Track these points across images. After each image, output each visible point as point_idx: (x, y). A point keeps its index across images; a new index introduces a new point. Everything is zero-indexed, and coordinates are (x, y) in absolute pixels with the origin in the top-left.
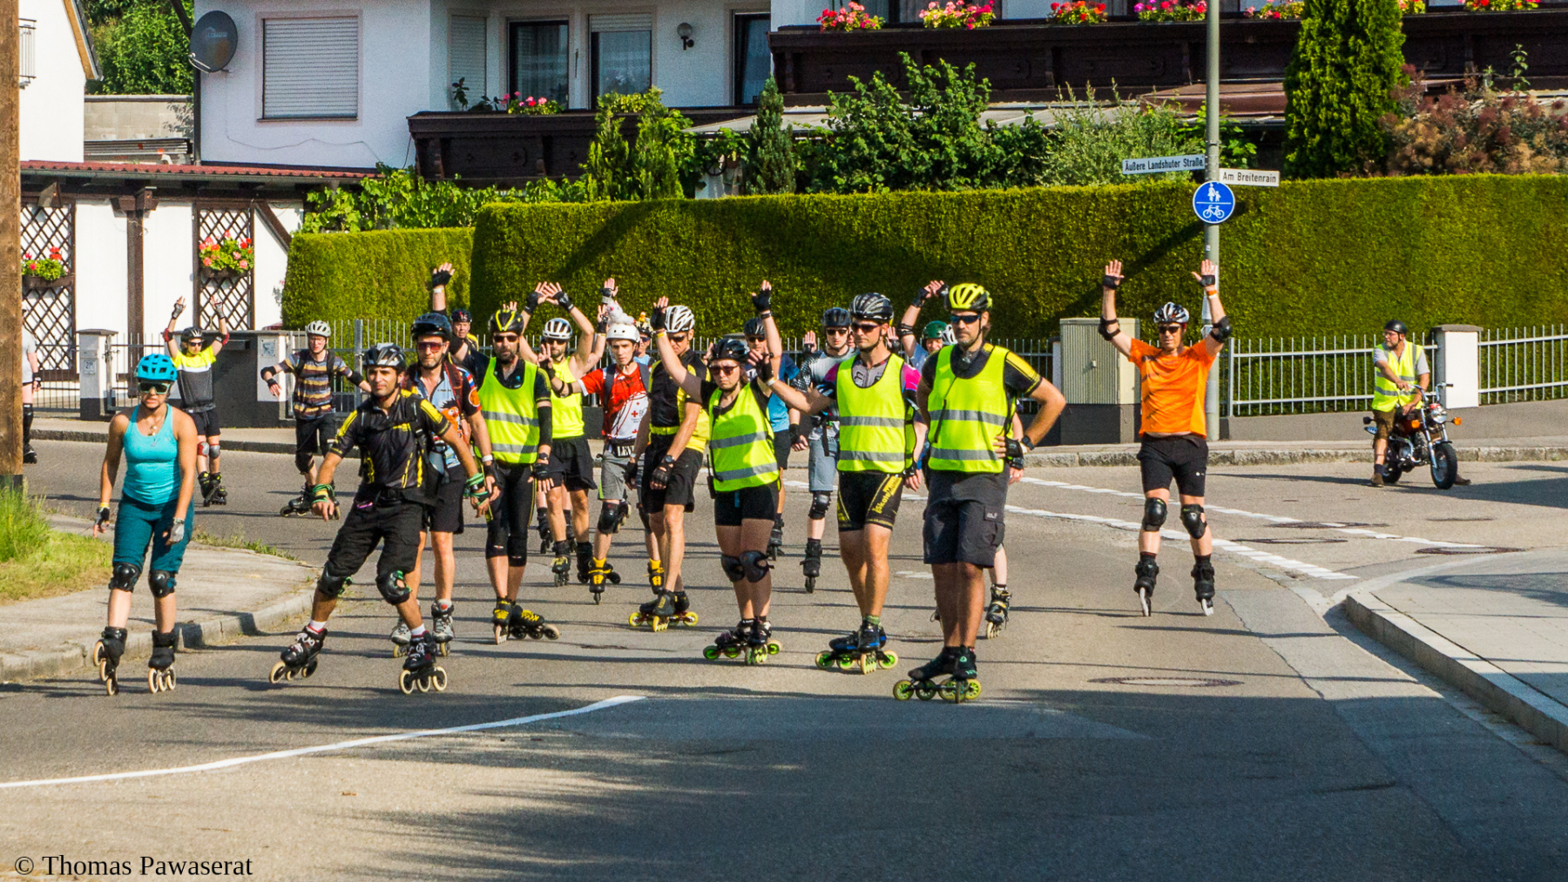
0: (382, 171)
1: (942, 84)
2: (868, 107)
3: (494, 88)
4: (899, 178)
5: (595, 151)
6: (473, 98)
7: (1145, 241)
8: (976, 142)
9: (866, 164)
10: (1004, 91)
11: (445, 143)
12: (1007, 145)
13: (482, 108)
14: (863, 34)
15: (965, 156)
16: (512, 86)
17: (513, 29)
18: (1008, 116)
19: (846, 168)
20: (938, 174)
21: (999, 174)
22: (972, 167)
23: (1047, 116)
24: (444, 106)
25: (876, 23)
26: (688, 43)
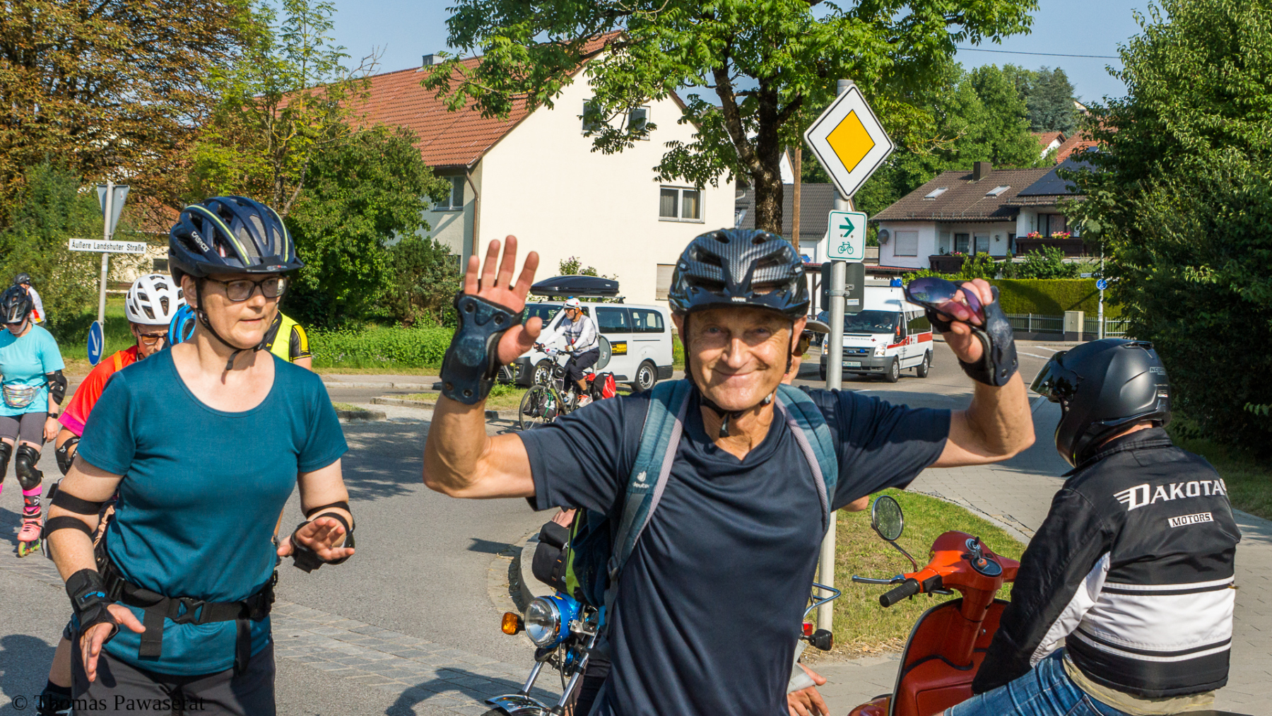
0: (922, 269)
1: (1052, 252)
2: (1033, 257)
3: (951, 249)
4: (1040, 276)
5: (963, 267)
6: (945, 252)
7: (1086, 293)
8: (1059, 266)
9: (1032, 271)
10: (1068, 254)
11: (937, 262)
12: (1067, 268)
13: (948, 254)
14: (1038, 239)
15: (1056, 270)
16: (955, 249)
17: (956, 235)
18: (1067, 261)
19: (1027, 272)
20: (1049, 275)
21: (1065, 275)
22: (1058, 273)
23: (1077, 260)
24: (937, 253)
25: (1041, 237)
26: (998, 240)
